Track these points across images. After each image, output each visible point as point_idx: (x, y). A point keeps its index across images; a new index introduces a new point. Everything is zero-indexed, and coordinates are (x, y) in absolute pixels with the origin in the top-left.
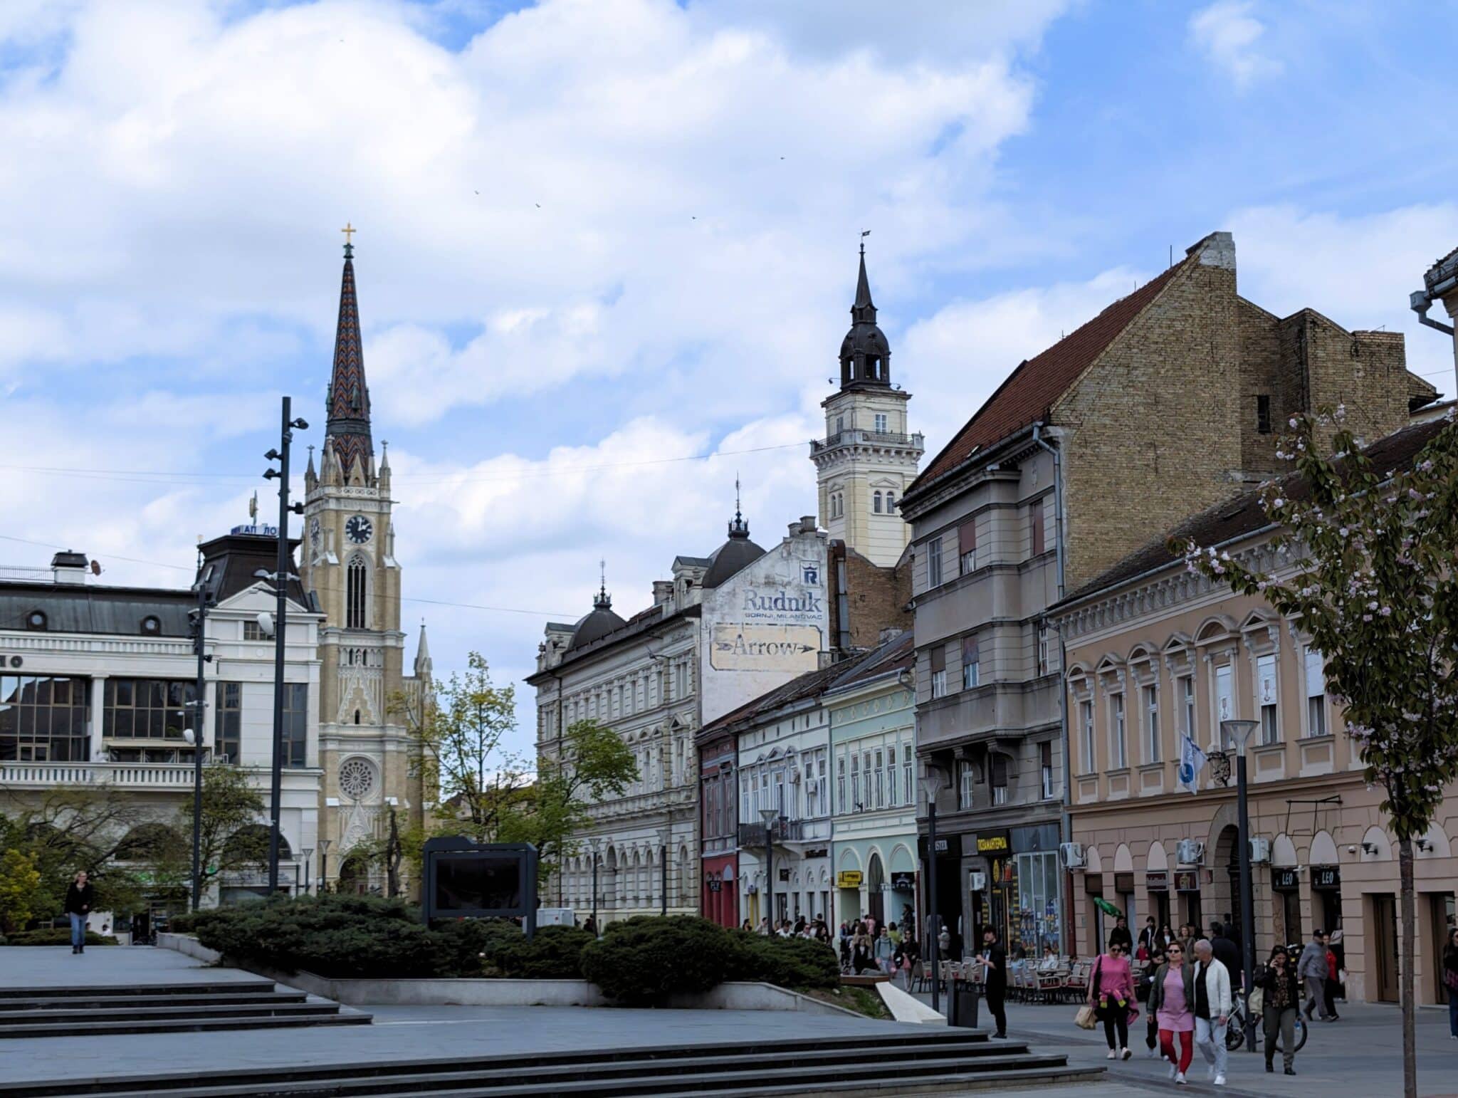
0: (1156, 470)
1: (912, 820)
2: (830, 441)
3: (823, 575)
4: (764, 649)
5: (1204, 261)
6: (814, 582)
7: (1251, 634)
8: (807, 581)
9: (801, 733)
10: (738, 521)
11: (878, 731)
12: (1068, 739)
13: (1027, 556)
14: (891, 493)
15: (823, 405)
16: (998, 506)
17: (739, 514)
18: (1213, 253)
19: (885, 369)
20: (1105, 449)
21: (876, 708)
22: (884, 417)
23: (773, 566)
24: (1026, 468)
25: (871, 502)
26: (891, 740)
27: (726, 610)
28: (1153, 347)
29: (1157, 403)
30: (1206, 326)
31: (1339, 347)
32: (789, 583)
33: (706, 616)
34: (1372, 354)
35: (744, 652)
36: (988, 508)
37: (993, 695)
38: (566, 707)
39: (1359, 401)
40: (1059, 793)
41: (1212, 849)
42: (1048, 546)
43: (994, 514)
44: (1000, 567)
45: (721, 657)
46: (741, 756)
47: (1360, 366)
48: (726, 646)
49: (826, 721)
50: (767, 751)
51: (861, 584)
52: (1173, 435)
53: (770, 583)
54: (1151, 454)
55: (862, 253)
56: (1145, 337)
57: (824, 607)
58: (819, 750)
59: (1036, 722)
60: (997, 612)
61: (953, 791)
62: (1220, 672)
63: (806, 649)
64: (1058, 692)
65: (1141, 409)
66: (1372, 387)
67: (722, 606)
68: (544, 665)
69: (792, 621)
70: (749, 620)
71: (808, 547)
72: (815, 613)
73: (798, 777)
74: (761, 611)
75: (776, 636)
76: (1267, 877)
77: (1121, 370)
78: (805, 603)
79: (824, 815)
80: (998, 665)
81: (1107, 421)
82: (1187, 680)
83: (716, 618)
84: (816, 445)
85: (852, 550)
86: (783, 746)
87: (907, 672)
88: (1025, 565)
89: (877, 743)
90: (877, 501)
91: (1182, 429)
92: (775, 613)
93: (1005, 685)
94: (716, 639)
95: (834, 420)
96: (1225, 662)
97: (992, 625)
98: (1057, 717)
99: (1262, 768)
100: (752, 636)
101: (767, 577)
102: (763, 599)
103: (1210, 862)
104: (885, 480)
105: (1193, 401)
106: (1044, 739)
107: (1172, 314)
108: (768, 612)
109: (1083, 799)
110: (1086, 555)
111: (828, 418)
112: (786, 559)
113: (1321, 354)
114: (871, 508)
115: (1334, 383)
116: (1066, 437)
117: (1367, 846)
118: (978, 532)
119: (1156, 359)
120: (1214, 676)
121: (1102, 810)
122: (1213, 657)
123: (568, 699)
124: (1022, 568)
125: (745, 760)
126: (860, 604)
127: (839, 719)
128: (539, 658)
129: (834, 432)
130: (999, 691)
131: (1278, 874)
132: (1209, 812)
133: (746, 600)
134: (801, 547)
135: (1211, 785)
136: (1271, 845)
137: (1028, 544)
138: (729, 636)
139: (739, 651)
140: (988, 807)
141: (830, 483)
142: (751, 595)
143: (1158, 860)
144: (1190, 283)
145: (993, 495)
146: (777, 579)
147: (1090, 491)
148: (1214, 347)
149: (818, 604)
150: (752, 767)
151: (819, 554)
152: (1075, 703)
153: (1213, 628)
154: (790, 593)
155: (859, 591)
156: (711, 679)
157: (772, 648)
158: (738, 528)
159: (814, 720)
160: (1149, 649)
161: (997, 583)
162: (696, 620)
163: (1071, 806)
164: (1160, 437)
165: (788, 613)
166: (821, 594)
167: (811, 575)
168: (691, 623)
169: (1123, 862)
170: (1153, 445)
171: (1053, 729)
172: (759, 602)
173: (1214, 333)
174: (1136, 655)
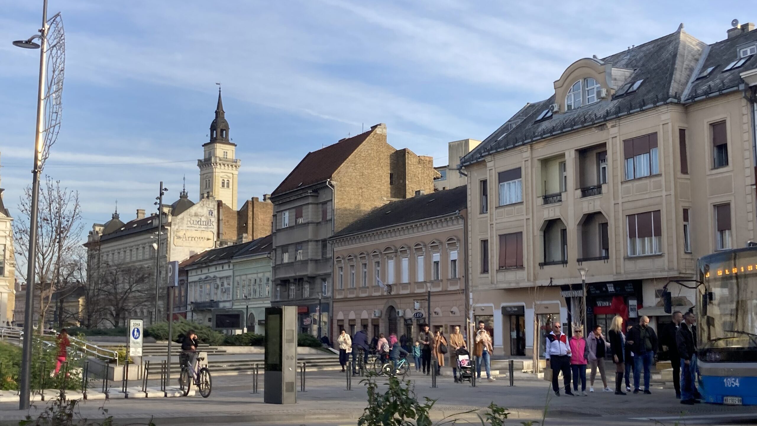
0: (362, 196)
1: (269, 302)
2: (205, 160)
3: (215, 213)
4: (193, 239)
5: (378, 132)
6: (212, 215)
7: (401, 251)
8: (209, 215)
9: (220, 271)
10: (184, 192)
11: (255, 272)
12: (333, 278)
13: (320, 220)
14: (228, 180)
15: (203, 146)
16: (311, 204)
17: (184, 190)
18: (380, 130)
19: (227, 134)
20: (347, 189)
21: (254, 265)
22: (227, 153)
23: (198, 209)
24: (321, 192)
25: (221, 183)
26: (260, 275)
27: (180, 224)
28: (362, 158)
29: (363, 175)
30: (378, 152)
31: (415, 160)
32: (203, 216)
33: (173, 227)
34: (424, 163)
35: (186, 240)
36: (308, 204)
37: (308, 263)
38: (102, 256)
39: (420, 177)
40: (329, 294)
41: (384, 313)
42: (328, 218)
43: (310, 206)
44: (312, 223)
45: (178, 242)
46: (189, 278)
47: (420, 166)
48: (179, 237)
49: (231, 267)
50: (203, 277)
51: (227, 217)
52: (367, 185)
53: (196, 215)
54: (361, 191)
55: (220, 91)
56: (360, 155)
57: (215, 225)
58: (227, 277)
59: (321, 272)
60: (310, 236)
61: (286, 293)
62: (389, 261)
63: (208, 239)
64: (330, 263)
65: (358, 177)
66: (424, 173)
67: (178, 223)
68: (91, 239)
69: (204, 229)
70: (188, 228)
71: (210, 203)
72: (212, 226)
73: (218, 286)
74: (193, 225)
75: (198, 234)
76: (402, 321)
77: (353, 165)
78: (208, 223)
79: (229, 299)
80: (309, 254)
81: (348, 180)
82: (378, 263)
83: (177, 227)
84: (200, 161)
85: (225, 204)
86: (212, 275)
87: (270, 253)
88: (320, 223)
89: (255, 276)
90: (223, 183)
91: (370, 183)
92: (198, 226)
93: (311, 260)
94: (176, 235)
95: (207, 152)
96: (392, 258)
97: (308, 241)
98: (329, 271)
99: (402, 290)
100: (188, 234)
101: (195, 213)
102: (193, 221)
103: (383, 316)
104: (227, 176)
105: (373, 175)
106: (323, 277)
107: (368, 148)
108: (195, 226)
109: (338, 297)
110: (341, 221)
111: (205, 151)
112: (202, 207)
113: (410, 162)
114: (221, 186)
115: (413, 172)
116: (337, 184)
117: (435, 312)
118: (304, 211)
119: (363, 161)
120: (388, 262)
121: (345, 300)
122: (388, 257)
123: (103, 253)
124: (318, 224)
125: (190, 279)
126: (226, 224)
127: (237, 267)
128: (89, 236)
129: (207, 157)
130: (309, 262)
131: (405, 320)
132: (385, 301)
133: (188, 221)
134: (208, 203)
135: (385, 294)
136: (404, 311)
137: (321, 216)
138: (181, 234)
139: (184, 239)
140: (300, 298)
141: (205, 175)
142: (189, 219)
143: (365, 315)
144: (373, 139)
145: (310, 200)
146: (199, 214)
147: (343, 202)
148: (380, 159)
149: (213, 223)
150: (195, 282)
151: (214, 205)
152: (337, 267)
153: (387, 249)
154: (203, 219)
155: (227, 219)
156: (173, 249)
157: (196, 239)
158: (184, 195)
159: (226, 267)
160: (366, 253)
161: (310, 228)
162: (169, 228)
163: (333, 299)
164: (363, 186)
165: (202, 226)
166: (214, 220)
167: (211, 213)
168: (167, 229)
169: (352, 316)
170: (361, 188)
171: (329, 275)
172: (192, 222)
173: (380, 155)
174: (361, 254)
